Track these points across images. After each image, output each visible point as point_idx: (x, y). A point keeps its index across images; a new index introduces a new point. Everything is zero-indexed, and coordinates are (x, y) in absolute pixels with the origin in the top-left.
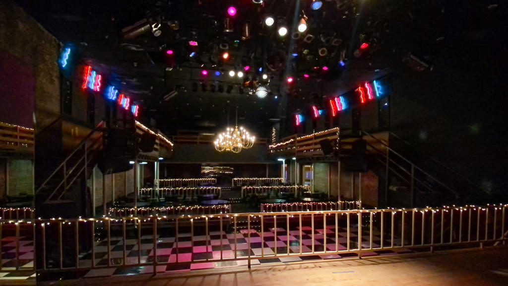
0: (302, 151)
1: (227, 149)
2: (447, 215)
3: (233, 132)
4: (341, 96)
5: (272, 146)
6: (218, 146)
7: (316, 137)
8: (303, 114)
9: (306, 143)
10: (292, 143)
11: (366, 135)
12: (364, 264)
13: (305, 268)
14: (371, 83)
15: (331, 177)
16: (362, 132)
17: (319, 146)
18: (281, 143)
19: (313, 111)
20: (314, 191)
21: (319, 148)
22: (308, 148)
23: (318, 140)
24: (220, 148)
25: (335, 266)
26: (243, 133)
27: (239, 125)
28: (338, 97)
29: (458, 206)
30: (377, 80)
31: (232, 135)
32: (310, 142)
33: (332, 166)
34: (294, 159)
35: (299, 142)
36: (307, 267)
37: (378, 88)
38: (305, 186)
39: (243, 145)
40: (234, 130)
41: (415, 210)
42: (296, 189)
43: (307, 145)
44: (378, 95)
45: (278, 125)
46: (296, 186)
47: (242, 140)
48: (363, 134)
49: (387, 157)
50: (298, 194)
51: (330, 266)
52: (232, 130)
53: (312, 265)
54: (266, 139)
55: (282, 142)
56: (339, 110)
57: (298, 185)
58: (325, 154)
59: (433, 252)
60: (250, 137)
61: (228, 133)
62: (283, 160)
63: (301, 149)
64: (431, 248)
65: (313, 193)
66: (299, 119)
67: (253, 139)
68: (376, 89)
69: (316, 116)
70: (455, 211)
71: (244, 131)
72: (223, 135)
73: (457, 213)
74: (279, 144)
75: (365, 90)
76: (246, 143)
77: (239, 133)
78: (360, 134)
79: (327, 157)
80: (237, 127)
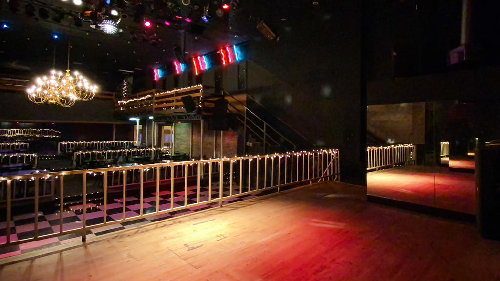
0: (161, 109)
1: (50, 101)
2: (289, 159)
3: (61, 77)
4: (205, 55)
5: (123, 102)
6: (34, 95)
7: (177, 94)
8: (162, 69)
9: (167, 99)
10: (148, 99)
11: (227, 95)
12: (224, 211)
13: (162, 227)
14: (231, 47)
15: (194, 137)
16: (224, 92)
17: (181, 103)
18: (135, 99)
19: (175, 67)
20: (175, 153)
21: (181, 106)
22: (168, 105)
23: (180, 97)
24: (38, 99)
25: (196, 218)
26: (79, 80)
27: (72, 69)
28: (201, 56)
29: (296, 152)
30: (237, 45)
31: (60, 80)
32: (171, 99)
33: (195, 125)
34: (151, 117)
35: (157, 98)
36: (165, 226)
37: (237, 53)
38: (164, 148)
39: (78, 95)
40: (65, 75)
41: (267, 156)
42: (153, 152)
43: (167, 102)
44: (237, 60)
45: (131, 79)
46: (153, 149)
47: (77, 89)
48: (225, 94)
49: (245, 116)
50: (155, 158)
51: (191, 219)
52: (60, 73)
53: (171, 222)
54: (114, 93)
55: (136, 97)
56: (202, 69)
57: (155, 147)
58: (188, 112)
59: (280, 192)
60: (89, 86)
61: (53, 77)
62: (137, 120)
63: (160, 106)
64: (279, 189)
65: (173, 155)
66: (158, 74)
67: (94, 89)
68: (236, 54)
69: (178, 72)
70: (294, 155)
71: (81, 77)
72: (44, 81)
73: (295, 157)
74: (131, 100)
75: (226, 54)
76: (82, 92)
77: (71, 78)
78: (222, 94)
79: (189, 115)
80: (68, 71)
